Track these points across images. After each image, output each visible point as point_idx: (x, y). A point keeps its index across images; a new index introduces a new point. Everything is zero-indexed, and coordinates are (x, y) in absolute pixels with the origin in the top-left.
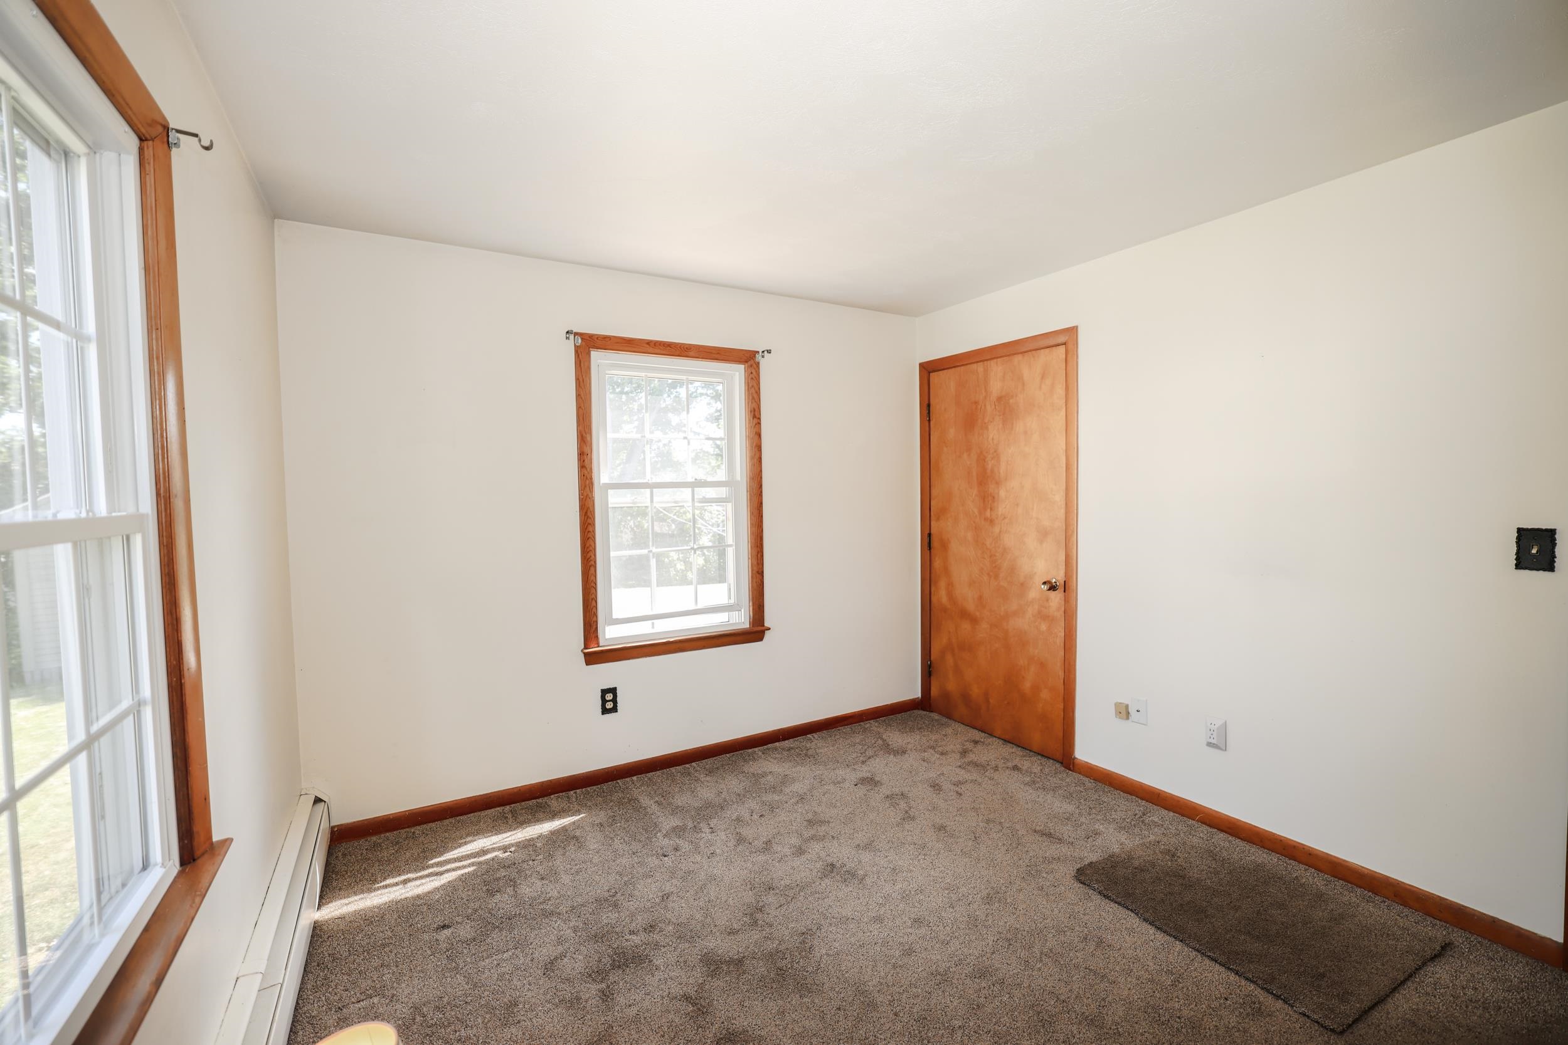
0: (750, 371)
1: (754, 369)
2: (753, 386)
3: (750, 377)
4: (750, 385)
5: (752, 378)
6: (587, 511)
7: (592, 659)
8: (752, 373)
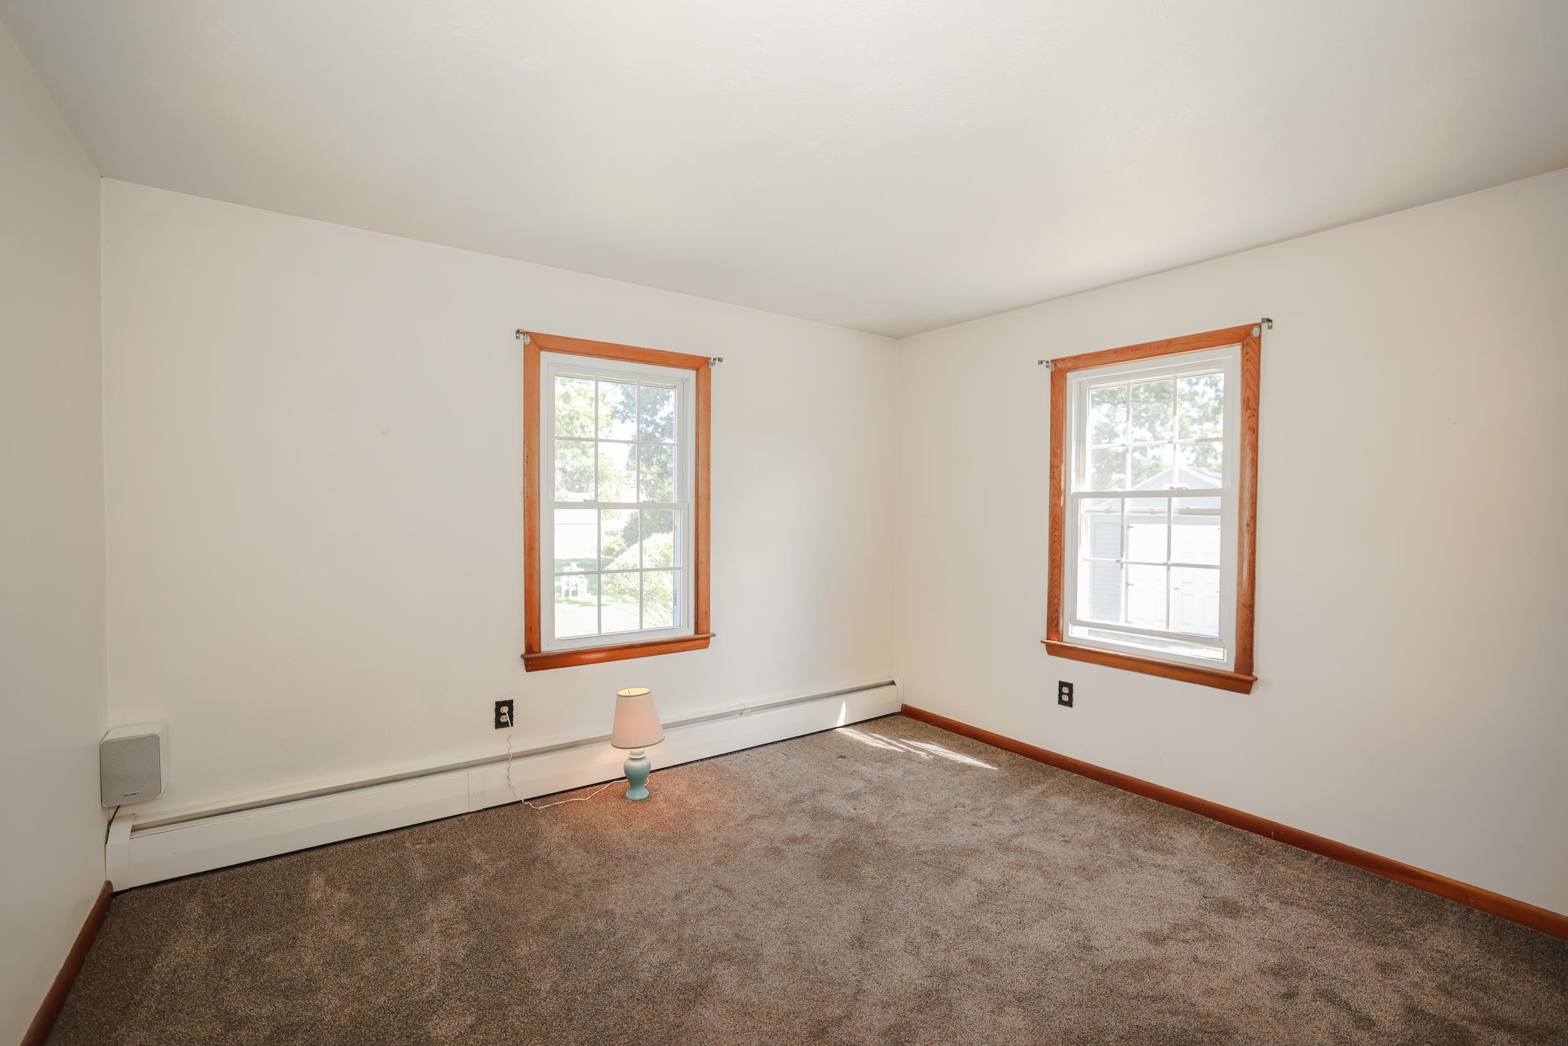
0: (1245, 351)
1: (1251, 347)
2: (1248, 370)
3: (1245, 359)
4: (1245, 368)
5: (1248, 360)
6: (1055, 516)
7: (1055, 650)
8: (1247, 353)
